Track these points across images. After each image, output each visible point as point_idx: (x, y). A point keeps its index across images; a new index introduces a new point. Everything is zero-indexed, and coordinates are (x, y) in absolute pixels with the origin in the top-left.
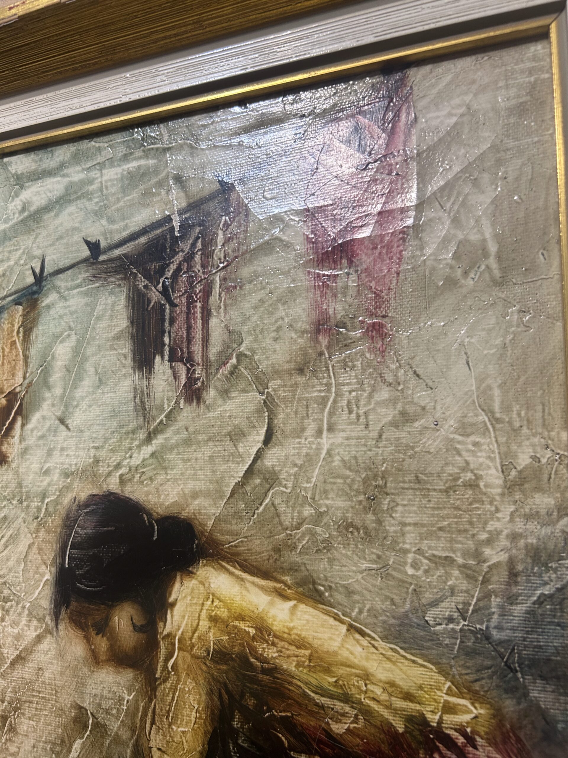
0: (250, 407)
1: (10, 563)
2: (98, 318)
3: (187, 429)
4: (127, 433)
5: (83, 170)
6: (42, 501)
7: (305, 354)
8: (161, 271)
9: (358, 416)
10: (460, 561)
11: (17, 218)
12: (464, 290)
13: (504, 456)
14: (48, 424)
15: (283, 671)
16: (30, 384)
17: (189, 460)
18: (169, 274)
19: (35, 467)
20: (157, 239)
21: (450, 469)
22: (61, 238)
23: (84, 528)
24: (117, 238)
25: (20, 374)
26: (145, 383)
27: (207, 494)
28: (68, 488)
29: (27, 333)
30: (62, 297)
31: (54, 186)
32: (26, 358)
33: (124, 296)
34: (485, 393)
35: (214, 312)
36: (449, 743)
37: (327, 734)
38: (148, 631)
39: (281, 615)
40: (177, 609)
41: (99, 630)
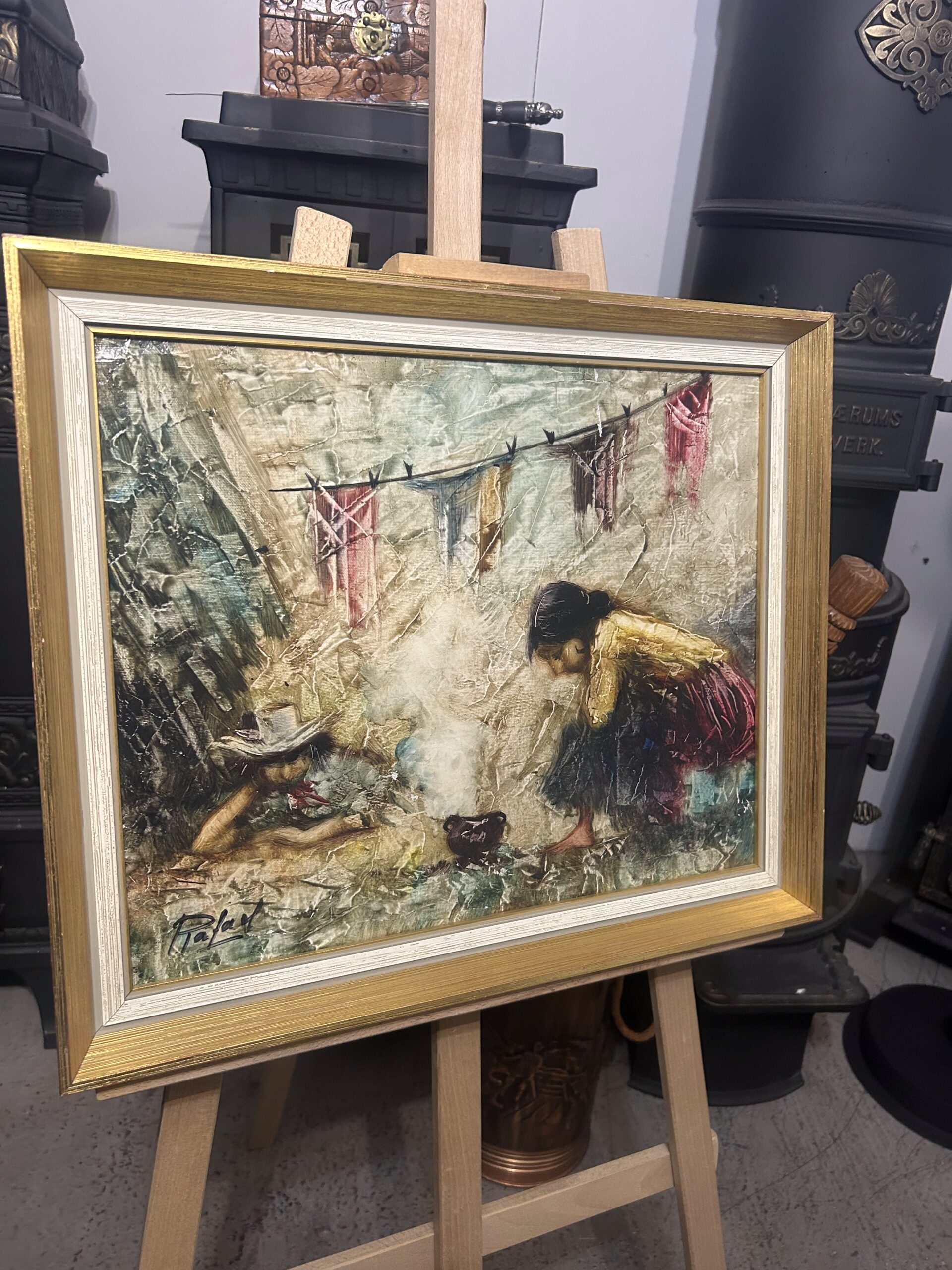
0: (637, 533)
1: (497, 631)
2: (553, 480)
3: (604, 544)
4: (571, 548)
5: (544, 385)
6: (518, 591)
7: (663, 506)
8: (591, 456)
9: (685, 537)
10: (720, 595)
11: (495, 407)
12: (726, 482)
13: (736, 551)
14: (520, 543)
15: (651, 655)
16: (507, 519)
17: (606, 561)
18: (596, 458)
19: (512, 570)
20: (590, 436)
22: (527, 426)
23: (545, 603)
24: (565, 432)
25: (500, 512)
26: (581, 519)
27: (615, 578)
28: (535, 581)
29: (504, 484)
30: (528, 464)
31: (523, 391)
32: (503, 502)
33: (569, 468)
34: (731, 526)
35: (619, 482)
36: (714, 667)
37: (670, 677)
38: (585, 652)
39: (651, 630)
40: (600, 638)
41: (557, 657)
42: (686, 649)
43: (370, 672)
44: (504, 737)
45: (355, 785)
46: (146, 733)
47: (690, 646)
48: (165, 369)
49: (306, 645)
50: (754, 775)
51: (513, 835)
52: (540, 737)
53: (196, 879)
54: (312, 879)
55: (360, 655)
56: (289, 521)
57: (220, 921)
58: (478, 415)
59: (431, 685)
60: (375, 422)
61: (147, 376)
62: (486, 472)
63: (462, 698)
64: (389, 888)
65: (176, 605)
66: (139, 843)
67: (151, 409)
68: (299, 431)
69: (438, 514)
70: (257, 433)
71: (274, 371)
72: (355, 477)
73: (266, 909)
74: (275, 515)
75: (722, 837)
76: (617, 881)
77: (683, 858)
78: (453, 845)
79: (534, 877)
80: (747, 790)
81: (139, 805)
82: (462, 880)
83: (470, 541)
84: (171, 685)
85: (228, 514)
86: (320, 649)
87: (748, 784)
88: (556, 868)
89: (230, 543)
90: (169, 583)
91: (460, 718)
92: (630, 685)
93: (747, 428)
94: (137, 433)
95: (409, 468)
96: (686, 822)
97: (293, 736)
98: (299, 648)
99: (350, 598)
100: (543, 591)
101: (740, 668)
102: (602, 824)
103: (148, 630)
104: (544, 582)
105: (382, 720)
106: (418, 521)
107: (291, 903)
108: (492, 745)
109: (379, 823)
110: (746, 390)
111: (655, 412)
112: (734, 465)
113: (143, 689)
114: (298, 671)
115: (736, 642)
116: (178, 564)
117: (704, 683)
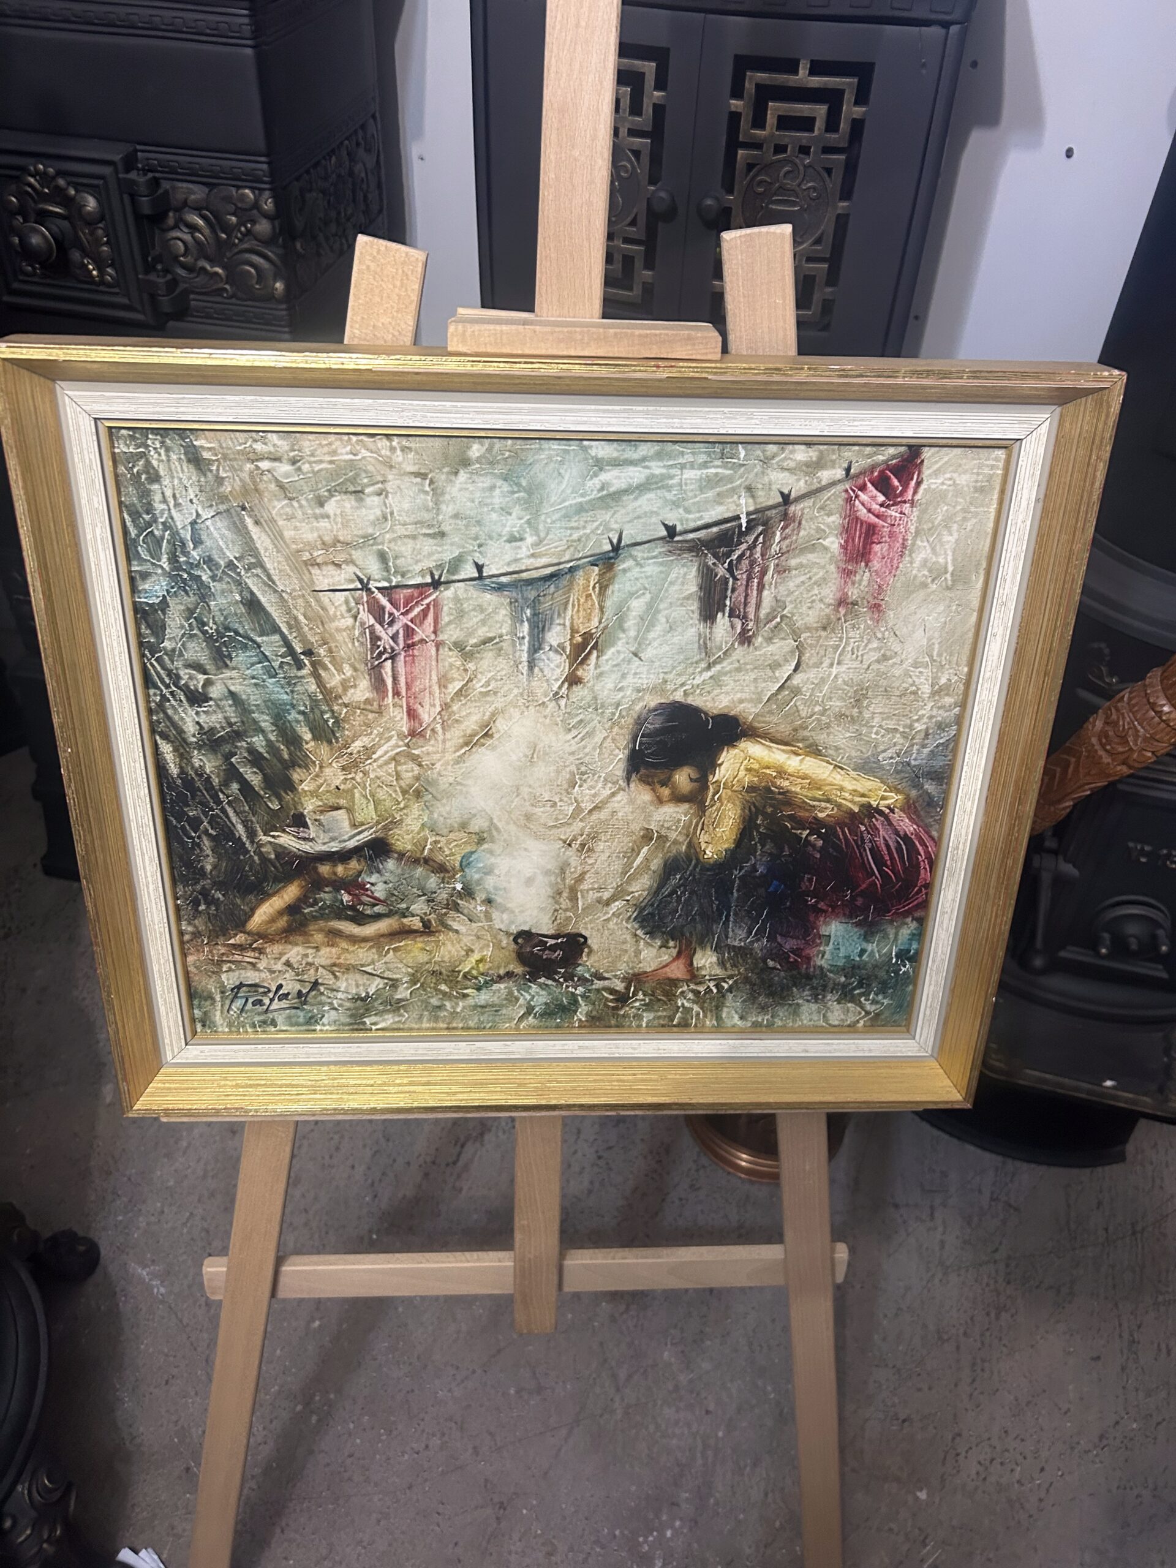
0: (787, 649)
1: (587, 750)
2: (671, 583)
3: (739, 661)
4: (692, 663)
5: (664, 466)
6: (617, 708)
7: (829, 619)
8: (728, 554)
9: (857, 656)
10: (902, 730)
11: (595, 495)
12: (929, 590)
13: (934, 679)
14: (622, 656)
15: (792, 792)
16: (606, 627)
17: (738, 680)
18: (735, 557)
19: (610, 686)
20: (727, 530)
21: (904, 685)
22: (639, 517)
23: (652, 724)
24: (692, 525)
25: (596, 619)
26: (708, 630)
27: (751, 701)
28: (640, 699)
29: (603, 587)
30: (638, 564)
31: (635, 475)
32: (602, 608)
33: (694, 569)
34: (930, 646)
35: (767, 587)
36: (881, 813)
37: (815, 818)
38: (702, 781)
39: (795, 764)
40: (723, 767)
41: (663, 784)
42: (842, 789)
43: (433, 783)
44: (590, 861)
45: (415, 890)
46: (195, 823)
47: (849, 785)
48: (189, 461)
49: (359, 752)
50: (920, 935)
51: (593, 958)
52: (635, 865)
53: (250, 954)
54: (369, 969)
55: (420, 765)
56: (336, 624)
57: (276, 992)
58: (571, 505)
59: (504, 801)
60: (438, 515)
61: (170, 469)
62: (581, 573)
63: (540, 817)
64: (451, 988)
65: (218, 706)
66: (195, 918)
67: (177, 505)
68: (345, 525)
69: (517, 619)
70: (296, 528)
71: (312, 459)
72: (413, 577)
73: (322, 989)
74: (320, 617)
75: (866, 994)
76: (719, 1018)
77: (809, 1008)
78: (522, 957)
79: (616, 1000)
80: (909, 951)
81: (192, 885)
82: (532, 991)
83: (557, 651)
84: (217, 780)
85: (267, 615)
86: (374, 756)
87: (911, 945)
88: (644, 995)
89: (271, 644)
90: (208, 683)
91: (537, 837)
92: (759, 822)
93: (974, 521)
94: (165, 530)
95: (479, 568)
96: (818, 972)
97: (346, 837)
98: (351, 754)
99: (408, 706)
100: (650, 711)
101: (919, 816)
102: (706, 960)
103: (190, 728)
104: (653, 701)
105: (445, 831)
106: (490, 627)
107: (346, 987)
108: (575, 868)
109: (440, 928)
110: (979, 468)
111: (828, 499)
112: (946, 568)
113: (188, 783)
114: (350, 776)
115: (918, 786)
116: (216, 665)
117: (863, 828)
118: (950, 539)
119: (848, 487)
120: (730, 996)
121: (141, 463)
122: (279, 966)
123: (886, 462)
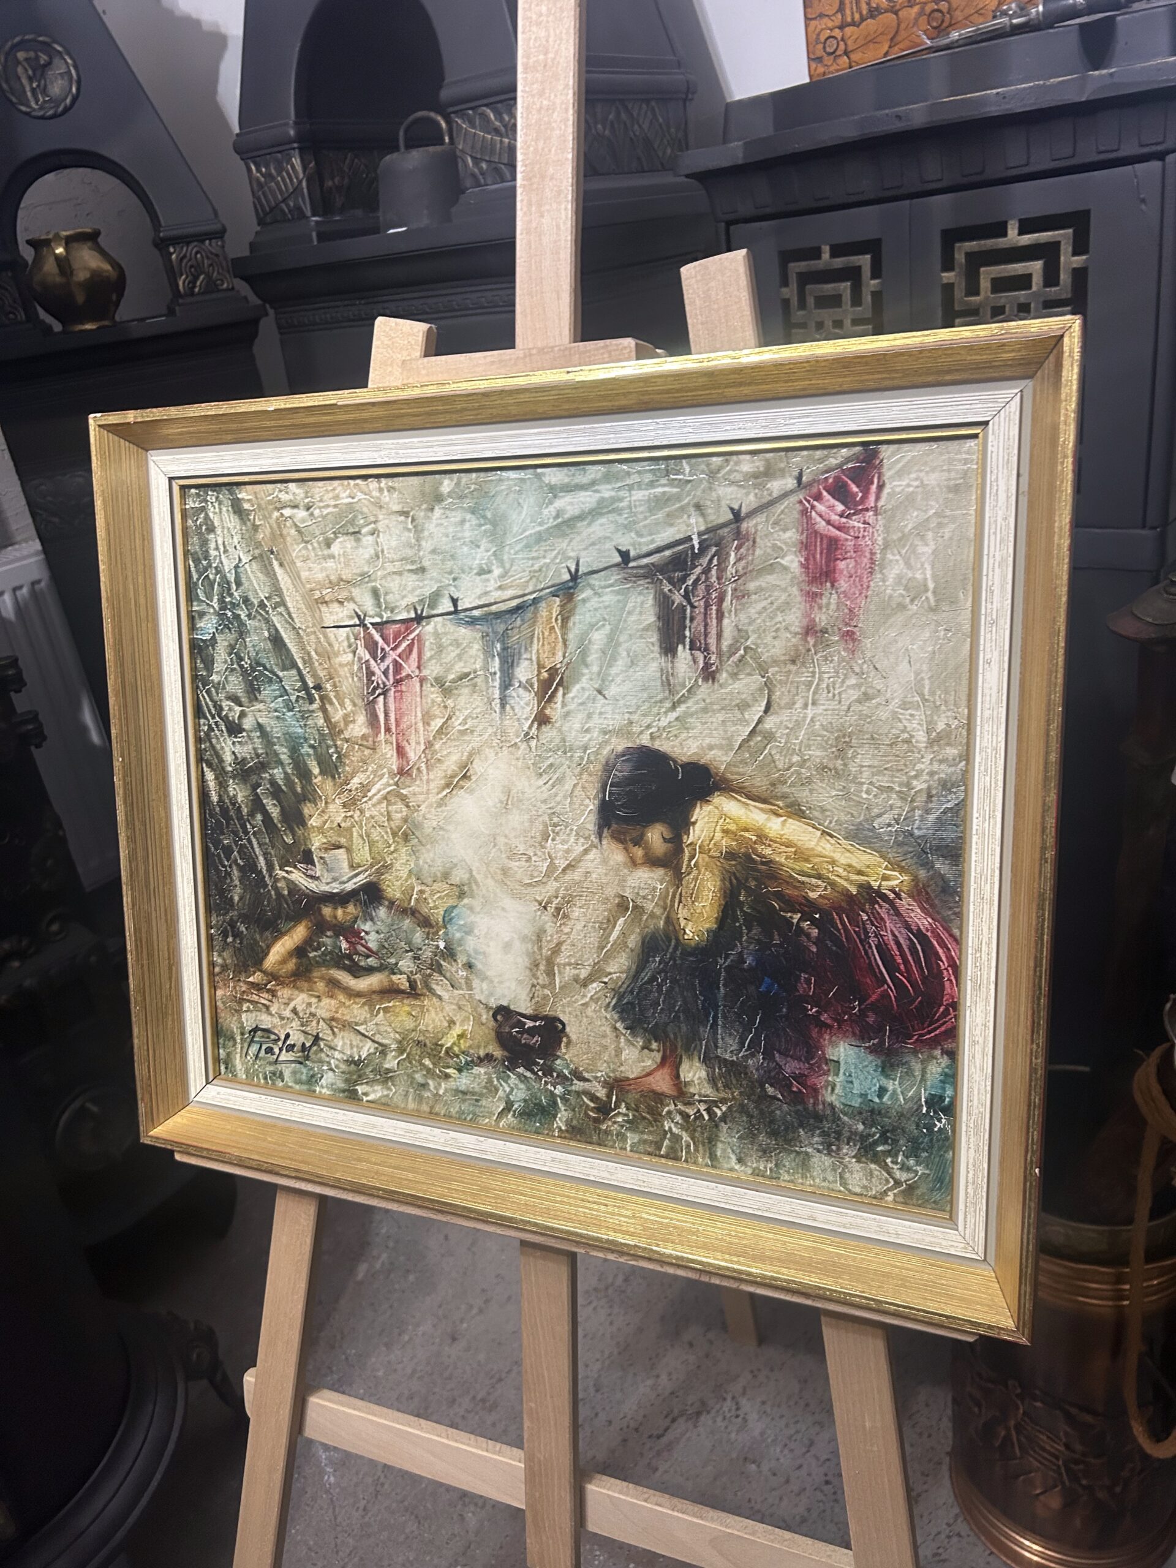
0: (754, 687)
1: (558, 799)
2: (629, 613)
3: (704, 701)
4: (656, 702)
5: (613, 489)
6: (585, 752)
7: (797, 650)
8: (683, 579)
9: (834, 695)
10: (898, 789)
11: (551, 523)
12: (910, 613)
13: (929, 723)
14: (587, 694)
15: (775, 862)
16: (569, 662)
17: (706, 723)
18: (690, 582)
19: (577, 726)
20: (680, 553)
21: (894, 731)
22: (593, 544)
23: (620, 771)
24: (645, 549)
25: (560, 654)
26: (670, 665)
27: (720, 747)
28: (607, 742)
29: (565, 620)
30: (596, 594)
31: (586, 500)
32: (565, 641)
33: (651, 596)
34: (919, 682)
35: (726, 614)
36: (884, 898)
37: (806, 898)
38: (676, 842)
39: (775, 826)
40: (697, 826)
41: (637, 843)
42: (833, 862)
43: (418, 826)
44: (566, 930)
45: (403, 944)
47: (843, 859)
48: (235, 512)
49: (357, 789)
50: (952, 1077)
51: (572, 1050)
52: (612, 939)
53: (265, 995)
54: (361, 1028)
55: (408, 806)
56: (339, 659)
57: (285, 1041)
58: (531, 535)
59: (482, 851)
60: (419, 550)
61: (222, 521)
62: (543, 604)
63: (516, 872)
64: (434, 1064)
65: (249, 736)
66: (224, 950)
67: (226, 551)
68: (347, 565)
69: (488, 654)
70: (310, 569)
71: (322, 504)
72: (400, 612)
73: (322, 1044)
74: (327, 652)
75: (893, 1154)
76: (713, 1157)
77: (821, 1162)
78: (502, 1039)
80: (942, 1098)
81: (223, 915)
82: (511, 1083)
83: (525, 688)
84: (246, 810)
85: (288, 651)
86: (370, 794)
87: (944, 1089)
88: (628, 1109)
89: (289, 678)
90: (243, 715)
91: (514, 895)
92: (742, 898)
93: (952, 526)
94: (216, 574)
95: (455, 601)
96: (828, 1112)
97: (345, 879)
98: (350, 791)
99: (397, 743)
100: (618, 756)
101: (932, 906)
102: (694, 1073)
103: (228, 758)
104: (620, 745)
105: (429, 881)
106: (466, 662)
107: (343, 1046)
108: (551, 936)
109: (425, 991)
110: (950, 464)
111: (782, 512)
112: (925, 585)
113: (224, 811)
114: (349, 814)
115: (928, 865)
116: (249, 698)
117: (865, 918)
118: (925, 551)
119: (801, 497)
120: (724, 1127)
121: (202, 516)
122: (287, 1013)
123: (840, 466)
